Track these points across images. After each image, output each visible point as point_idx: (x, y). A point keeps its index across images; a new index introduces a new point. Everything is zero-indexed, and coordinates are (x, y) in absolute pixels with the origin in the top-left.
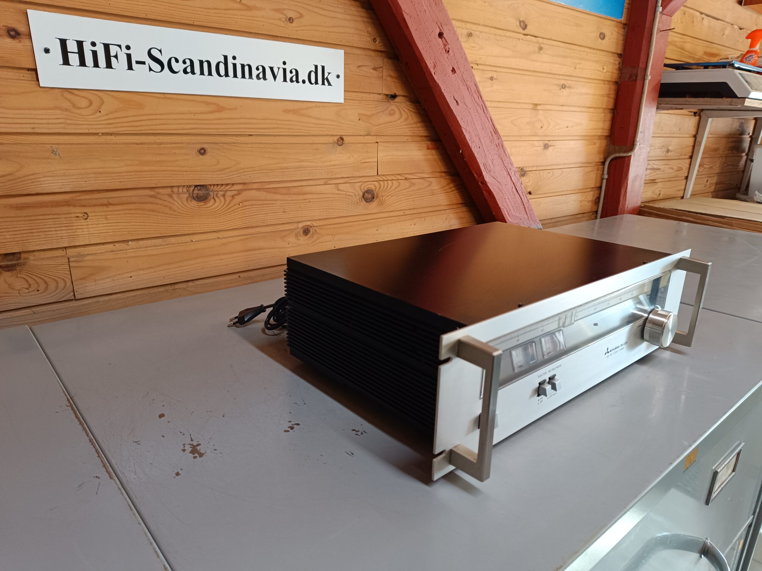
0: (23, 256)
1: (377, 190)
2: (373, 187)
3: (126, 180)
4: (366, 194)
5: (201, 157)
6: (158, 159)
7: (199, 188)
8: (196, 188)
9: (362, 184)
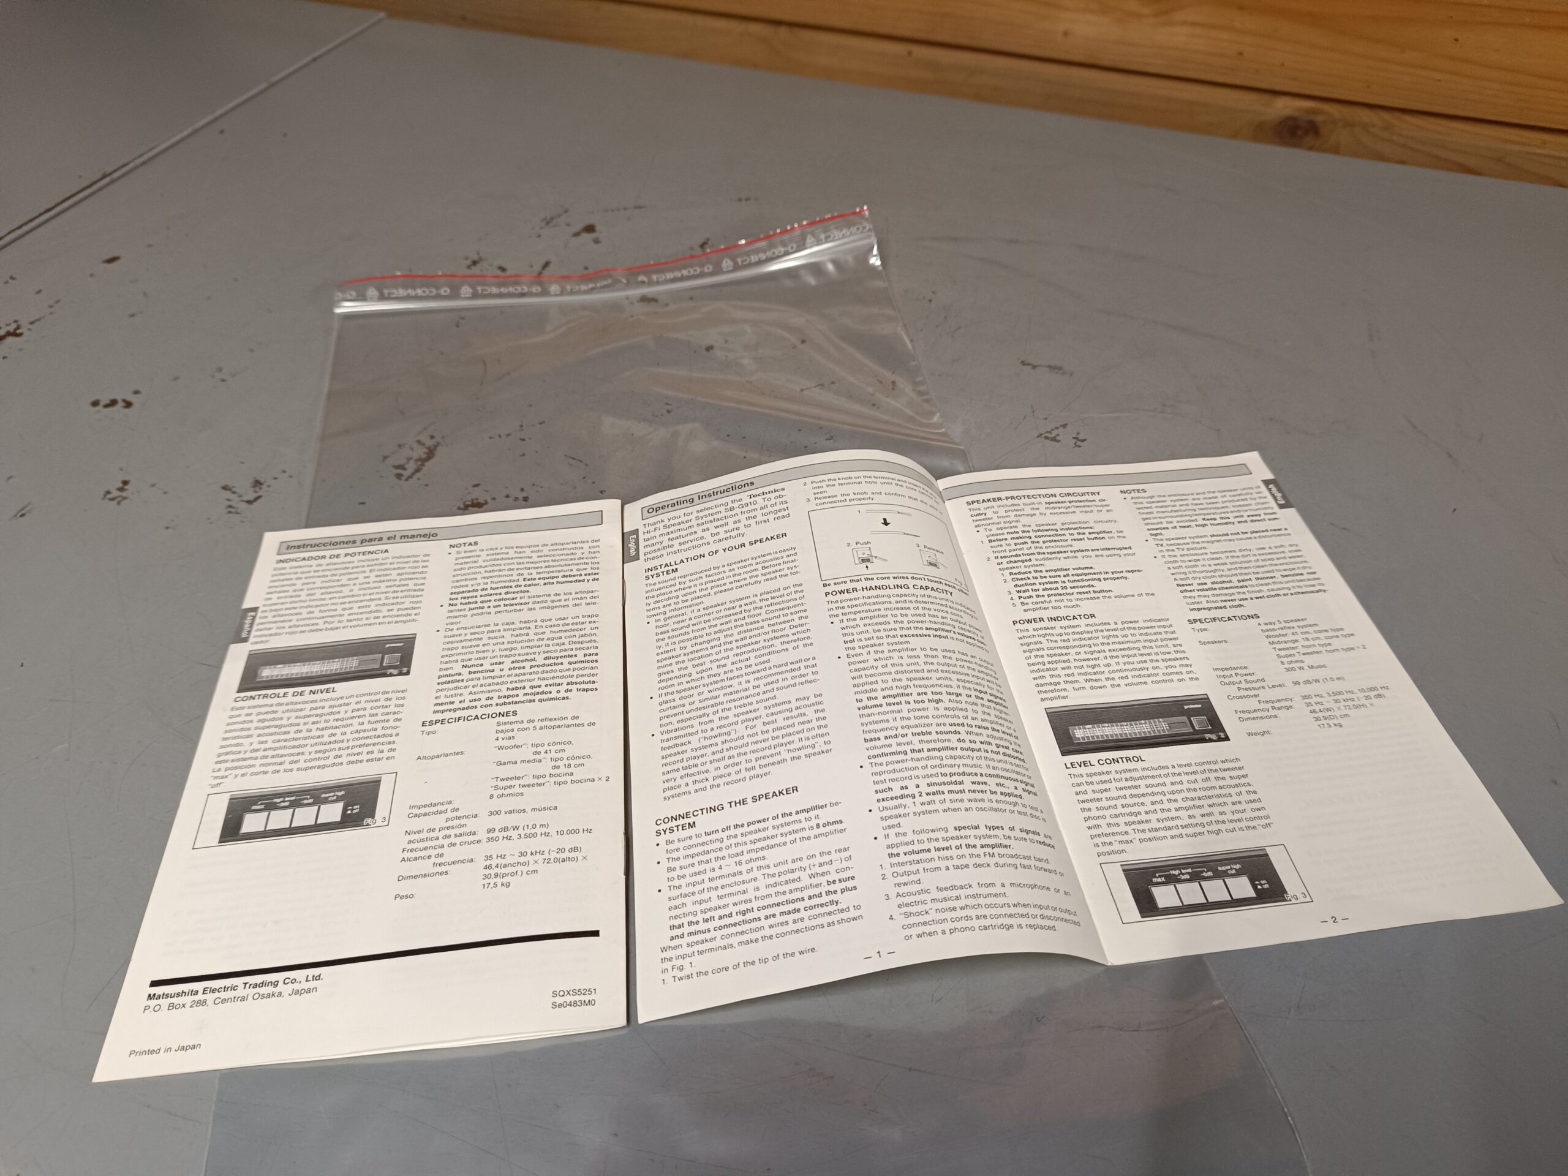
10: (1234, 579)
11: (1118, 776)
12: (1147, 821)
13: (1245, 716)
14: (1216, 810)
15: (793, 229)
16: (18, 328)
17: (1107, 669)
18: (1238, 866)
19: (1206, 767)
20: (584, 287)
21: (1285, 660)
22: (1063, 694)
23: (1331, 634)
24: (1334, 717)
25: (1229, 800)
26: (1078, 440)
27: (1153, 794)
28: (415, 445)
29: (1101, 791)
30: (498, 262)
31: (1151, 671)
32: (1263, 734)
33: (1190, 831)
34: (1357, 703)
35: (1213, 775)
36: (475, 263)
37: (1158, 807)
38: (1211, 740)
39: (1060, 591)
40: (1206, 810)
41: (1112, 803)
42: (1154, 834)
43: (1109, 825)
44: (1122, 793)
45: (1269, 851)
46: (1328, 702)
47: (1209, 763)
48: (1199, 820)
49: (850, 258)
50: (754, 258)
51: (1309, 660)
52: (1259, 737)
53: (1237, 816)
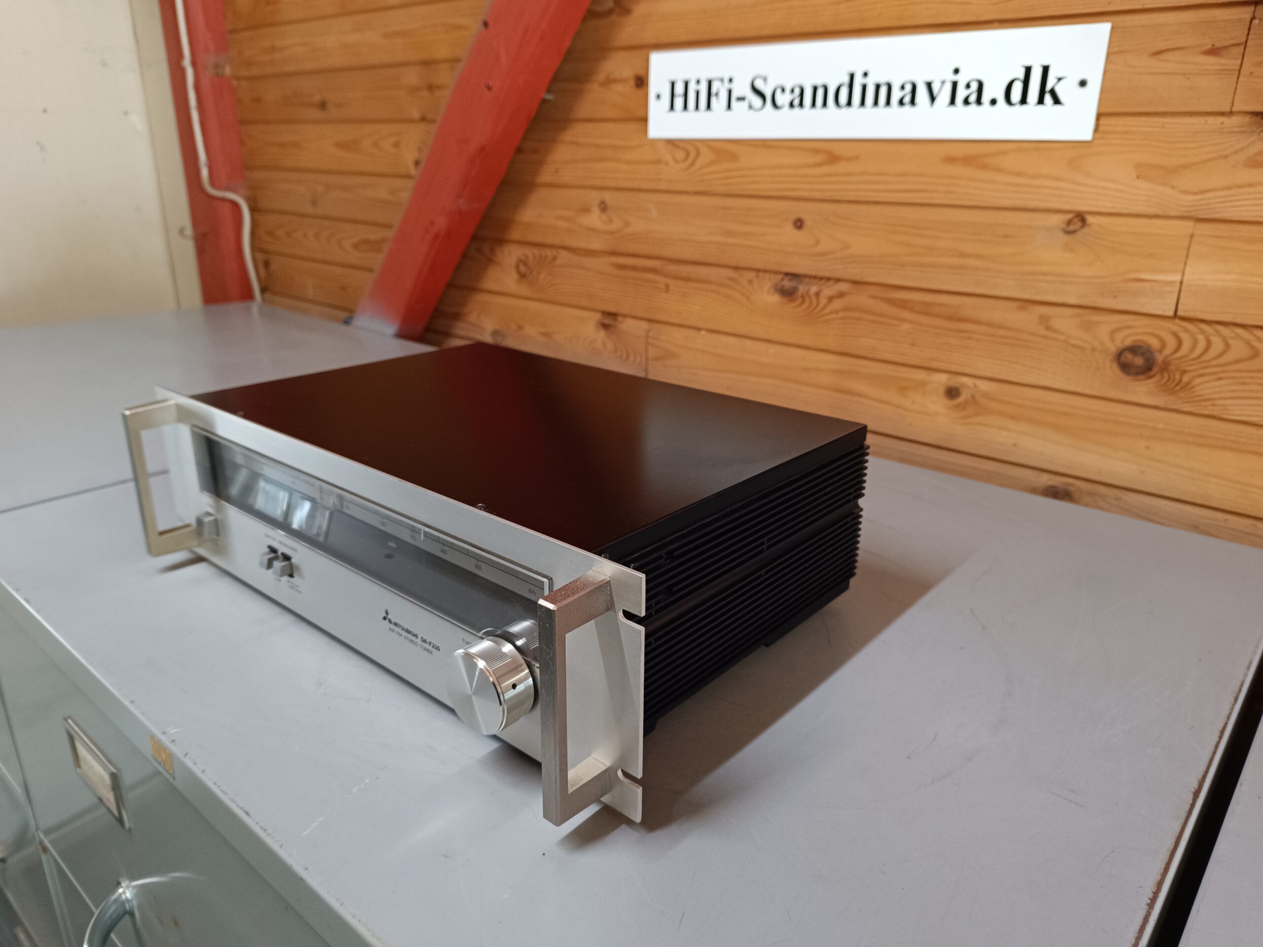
0: (620, 318)
1: (1166, 353)
2: (1154, 343)
3: (708, 252)
4: (1128, 357)
5: (795, 232)
6: (746, 229)
7: (789, 277)
8: (786, 279)
9: (1119, 329)
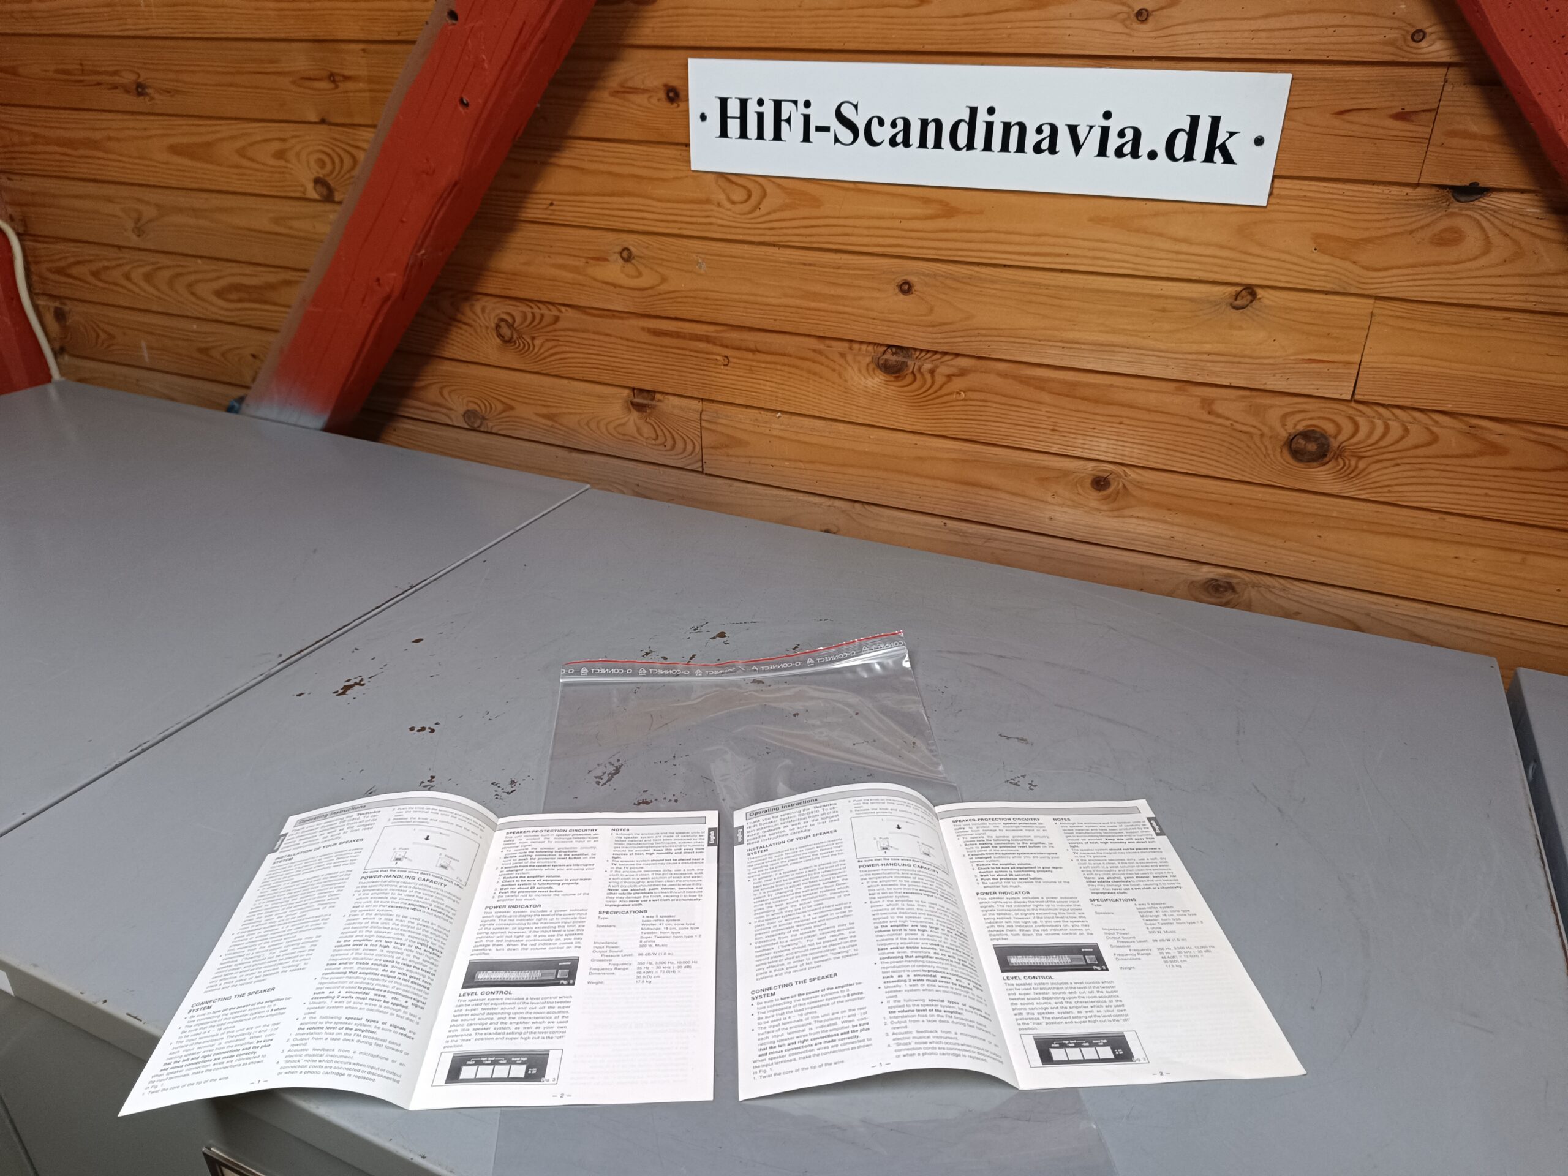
0: (658, 396)
1: (1341, 438)
2: (1330, 428)
3: (783, 318)
4: (1302, 442)
5: (902, 296)
6: (833, 291)
7: (894, 350)
8: (889, 350)
9: (1293, 413)
10: (1122, 877)
11: (1036, 986)
12: (1052, 1013)
13: (1119, 957)
14: (1095, 1009)
15: (854, 642)
16: (362, 680)
17: (1034, 925)
18: (1105, 1041)
19: (1092, 985)
20: (717, 672)
21: (1149, 927)
22: (1005, 937)
23: (1181, 913)
24: (1177, 961)
25: (1104, 1004)
26: (1032, 785)
27: (1057, 998)
28: (608, 765)
29: (1025, 994)
30: (661, 655)
31: (1062, 927)
32: (1130, 968)
33: (1078, 1020)
34: (1193, 954)
35: (1096, 990)
36: (647, 654)
37: (1059, 1005)
38: (1096, 970)
39: (1008, 877)
40: (1089, 1009)
41: (1031, 1001)
42: (1054, 1020)
43: (1028, 1014)
44: (1037, 996)
45: (1126, 1034)
46: (1174, 953)
47: (1094, 983)
48: (1084, 1014)
49: (890, 662)
50: (828, 659)
51: (1164, 928)
52: (1127, 970)
53: (1107, 1014)
